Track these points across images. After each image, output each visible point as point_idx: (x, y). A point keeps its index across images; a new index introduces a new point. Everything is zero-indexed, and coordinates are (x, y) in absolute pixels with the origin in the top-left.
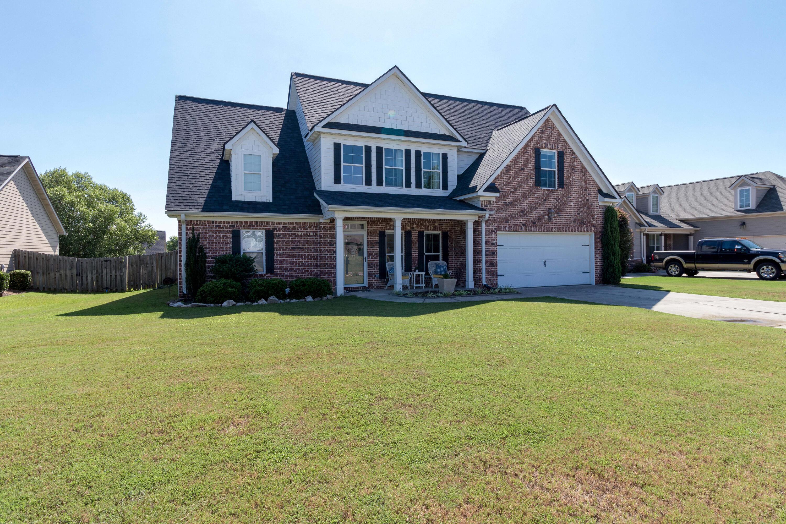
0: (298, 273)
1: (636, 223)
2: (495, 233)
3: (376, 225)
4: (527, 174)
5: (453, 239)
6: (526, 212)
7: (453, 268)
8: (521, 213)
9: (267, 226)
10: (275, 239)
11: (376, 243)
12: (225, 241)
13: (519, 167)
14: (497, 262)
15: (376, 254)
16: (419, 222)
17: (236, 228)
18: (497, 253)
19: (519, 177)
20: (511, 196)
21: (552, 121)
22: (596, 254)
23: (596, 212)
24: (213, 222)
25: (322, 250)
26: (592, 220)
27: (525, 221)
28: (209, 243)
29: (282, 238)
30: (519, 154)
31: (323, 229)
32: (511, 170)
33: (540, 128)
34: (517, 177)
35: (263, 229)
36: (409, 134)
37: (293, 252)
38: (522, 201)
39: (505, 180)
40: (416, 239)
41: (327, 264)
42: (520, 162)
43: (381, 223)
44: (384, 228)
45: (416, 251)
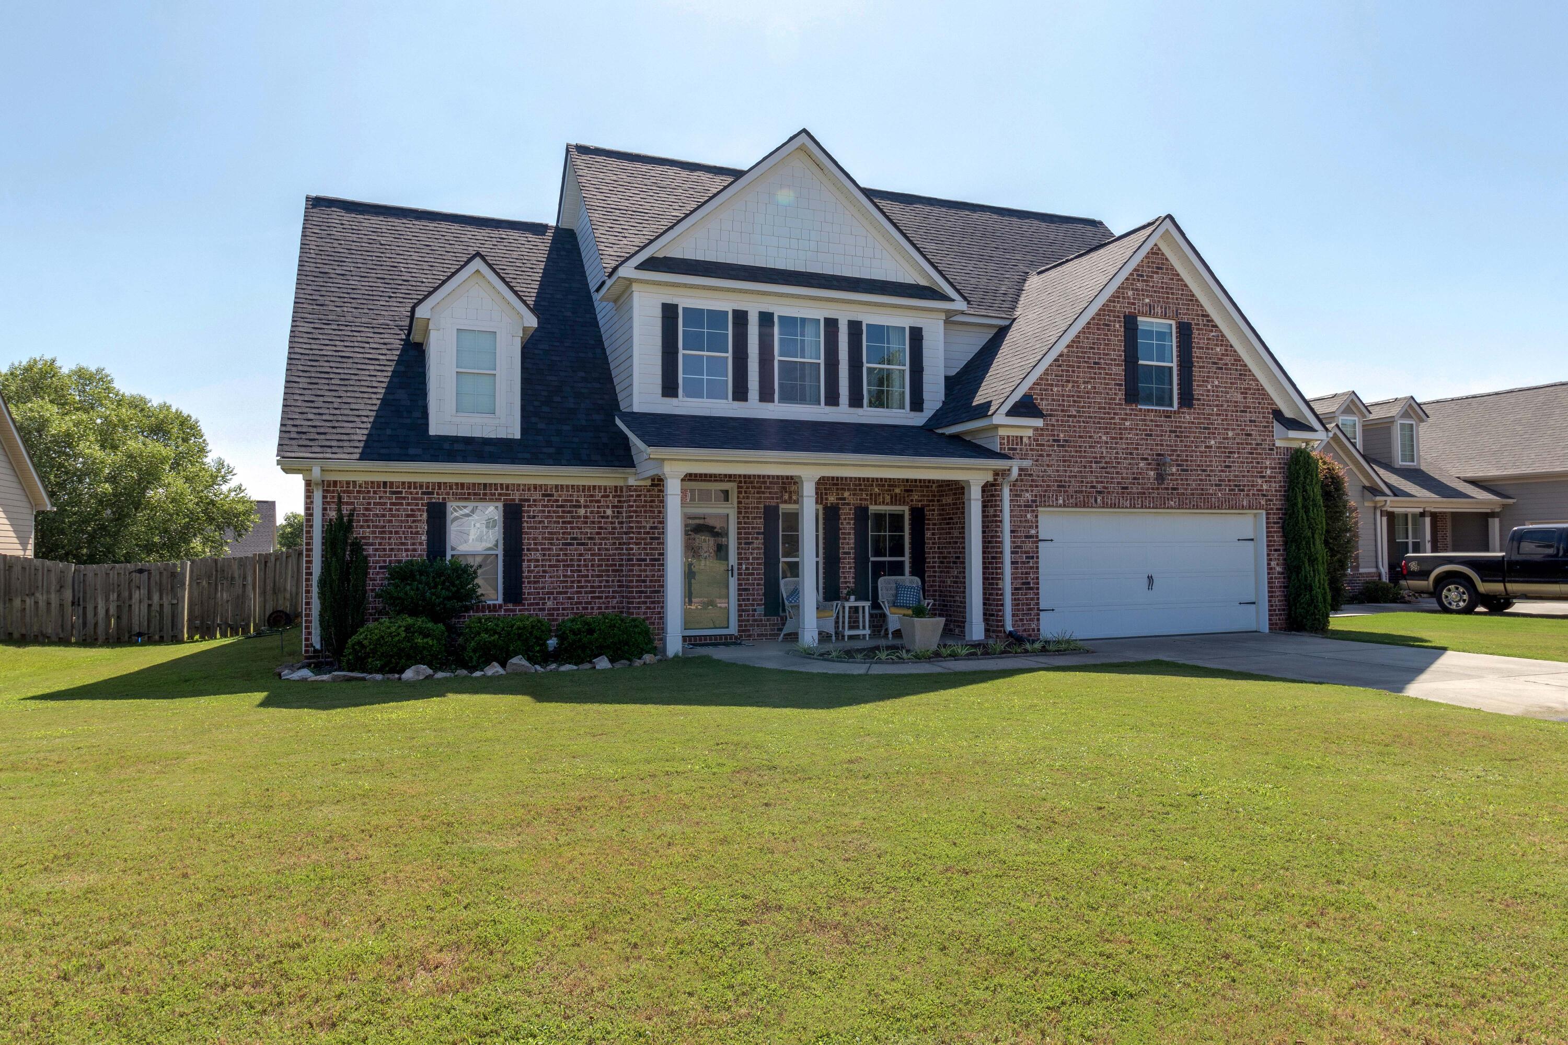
0: (577, 603)
1: (1364, 487)
2: (1033, 511)
3: (758, 493)
4: (1107, 374)
5: (934, 524)
6: (1106, 463)
7: (935, 591)
8: (1094, 465)
9: (506, 495)
10: (525, 525)
11: (758, 533)
12: (411, 527)
13: (1089, 358)
14: (1037, 578)
15: (758, 559)
16: (856, 485)
17: (436, 498)
18: (1037, 557)
19: (1087, 383)
20: (1069, 426)
21: (1163, 254)
22: (1271, 560)
23: (1268, 463)
24: (385, 483)
25: (632, 549)
26: (1260, 481)
27: (1102, 482)
28: (374, 532)
29: (540, 522)
30: (1089, 328)
31: (635, 501)
32: (1070, 366)
33: (1135, 270)
34: (1085, 382)
35: (499, 500)
36: (835, 283)
37: (566, 555)
38: (1096, 436)
39: (1055, 389)
40: (849, 523)
41: (644, 581)
42: (1091, 348)
43: (768, 488)
44: (777, 498)
45: (849, 553)
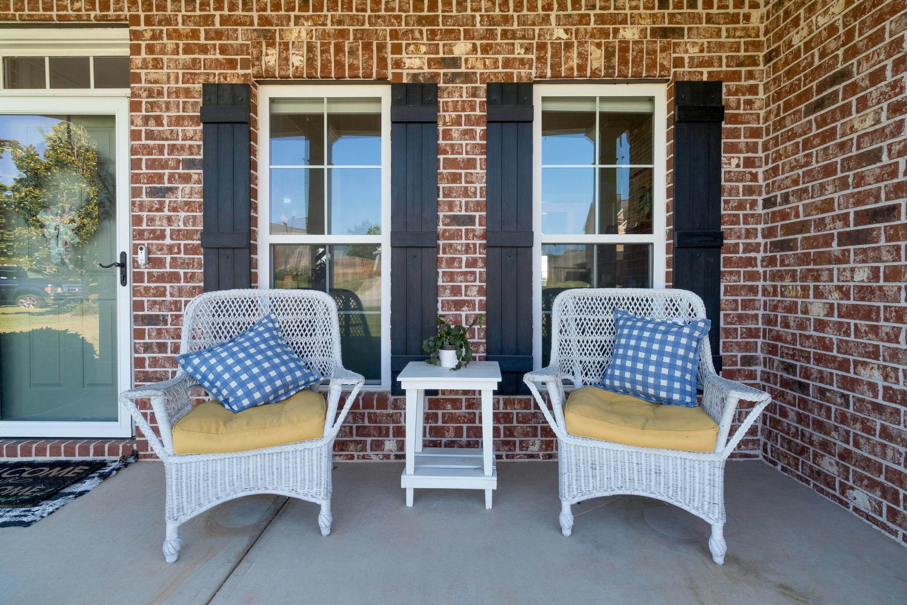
3: (188, 50)
5: (756, 133)
7: (752, 333)
11: (190, 164)
15: (188, 235)
40: (469, 134)
43: (219, 35)
44: (246, 64)
45: (470, 220)
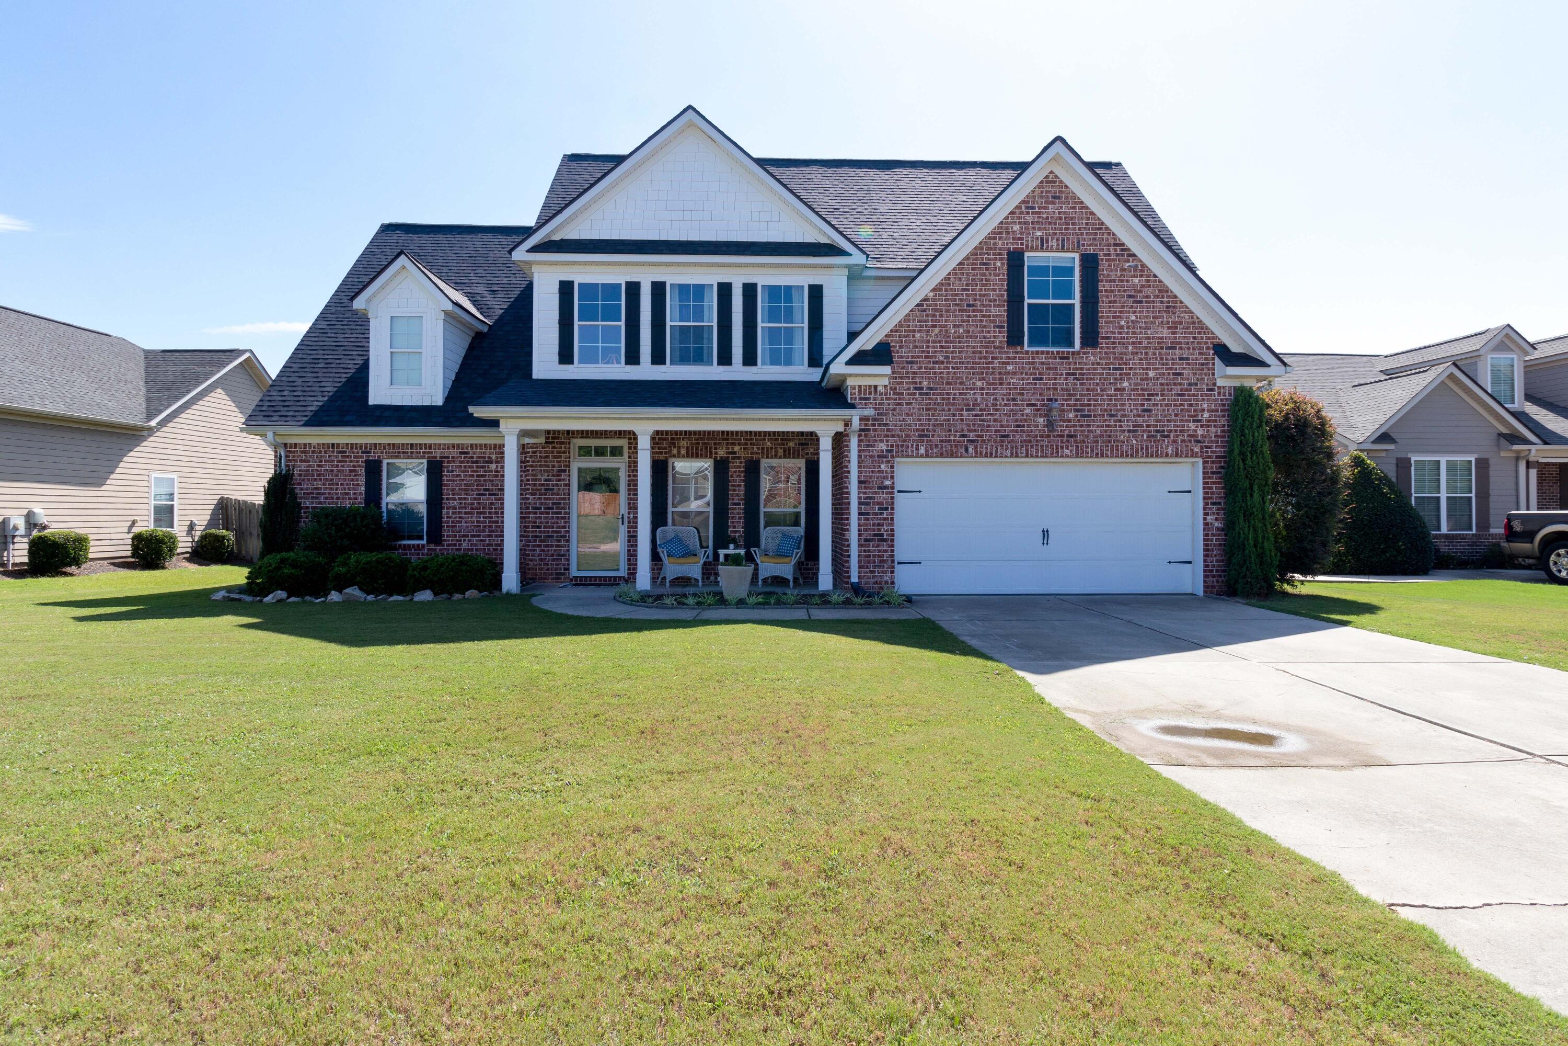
0: (488, 545)
1: (1500, 435)
2: (888, 462)
4: (984, 316)
6: (981, 410)
8: (965, 413)
9: (429, 453)
10: (445, 478)
12: (353, 480)
13: (961, 300)
14: (893, 530)
16: (747, 440)
17: (373, 456)
18: (893, 509)
19: (958, 326)
20: (935, 373)
21: (1061, 182)
22: (1206, 514)
23: (1205, 405)
24: (333, 445)
25: (528, 499)
26: (1192, 426)
27: (975, 431)
28: (325, 484)
29: (457, 476)
30: (961, 269)
31: (531, 457)
32: (937, 310)
33: (1023, 202)
34: (954, 327)
35: (423, 457)
36: (724, 249)
37: (479, 504)
38: (968, 382)
39: (918, 335)
40: (740, 476)
41: (539, 527)
42: (964, 290)
43: (657, 443)
44: (666, 453)
45: (739, 504)
